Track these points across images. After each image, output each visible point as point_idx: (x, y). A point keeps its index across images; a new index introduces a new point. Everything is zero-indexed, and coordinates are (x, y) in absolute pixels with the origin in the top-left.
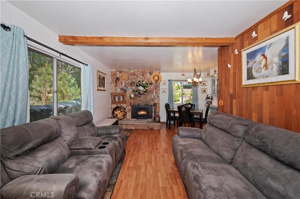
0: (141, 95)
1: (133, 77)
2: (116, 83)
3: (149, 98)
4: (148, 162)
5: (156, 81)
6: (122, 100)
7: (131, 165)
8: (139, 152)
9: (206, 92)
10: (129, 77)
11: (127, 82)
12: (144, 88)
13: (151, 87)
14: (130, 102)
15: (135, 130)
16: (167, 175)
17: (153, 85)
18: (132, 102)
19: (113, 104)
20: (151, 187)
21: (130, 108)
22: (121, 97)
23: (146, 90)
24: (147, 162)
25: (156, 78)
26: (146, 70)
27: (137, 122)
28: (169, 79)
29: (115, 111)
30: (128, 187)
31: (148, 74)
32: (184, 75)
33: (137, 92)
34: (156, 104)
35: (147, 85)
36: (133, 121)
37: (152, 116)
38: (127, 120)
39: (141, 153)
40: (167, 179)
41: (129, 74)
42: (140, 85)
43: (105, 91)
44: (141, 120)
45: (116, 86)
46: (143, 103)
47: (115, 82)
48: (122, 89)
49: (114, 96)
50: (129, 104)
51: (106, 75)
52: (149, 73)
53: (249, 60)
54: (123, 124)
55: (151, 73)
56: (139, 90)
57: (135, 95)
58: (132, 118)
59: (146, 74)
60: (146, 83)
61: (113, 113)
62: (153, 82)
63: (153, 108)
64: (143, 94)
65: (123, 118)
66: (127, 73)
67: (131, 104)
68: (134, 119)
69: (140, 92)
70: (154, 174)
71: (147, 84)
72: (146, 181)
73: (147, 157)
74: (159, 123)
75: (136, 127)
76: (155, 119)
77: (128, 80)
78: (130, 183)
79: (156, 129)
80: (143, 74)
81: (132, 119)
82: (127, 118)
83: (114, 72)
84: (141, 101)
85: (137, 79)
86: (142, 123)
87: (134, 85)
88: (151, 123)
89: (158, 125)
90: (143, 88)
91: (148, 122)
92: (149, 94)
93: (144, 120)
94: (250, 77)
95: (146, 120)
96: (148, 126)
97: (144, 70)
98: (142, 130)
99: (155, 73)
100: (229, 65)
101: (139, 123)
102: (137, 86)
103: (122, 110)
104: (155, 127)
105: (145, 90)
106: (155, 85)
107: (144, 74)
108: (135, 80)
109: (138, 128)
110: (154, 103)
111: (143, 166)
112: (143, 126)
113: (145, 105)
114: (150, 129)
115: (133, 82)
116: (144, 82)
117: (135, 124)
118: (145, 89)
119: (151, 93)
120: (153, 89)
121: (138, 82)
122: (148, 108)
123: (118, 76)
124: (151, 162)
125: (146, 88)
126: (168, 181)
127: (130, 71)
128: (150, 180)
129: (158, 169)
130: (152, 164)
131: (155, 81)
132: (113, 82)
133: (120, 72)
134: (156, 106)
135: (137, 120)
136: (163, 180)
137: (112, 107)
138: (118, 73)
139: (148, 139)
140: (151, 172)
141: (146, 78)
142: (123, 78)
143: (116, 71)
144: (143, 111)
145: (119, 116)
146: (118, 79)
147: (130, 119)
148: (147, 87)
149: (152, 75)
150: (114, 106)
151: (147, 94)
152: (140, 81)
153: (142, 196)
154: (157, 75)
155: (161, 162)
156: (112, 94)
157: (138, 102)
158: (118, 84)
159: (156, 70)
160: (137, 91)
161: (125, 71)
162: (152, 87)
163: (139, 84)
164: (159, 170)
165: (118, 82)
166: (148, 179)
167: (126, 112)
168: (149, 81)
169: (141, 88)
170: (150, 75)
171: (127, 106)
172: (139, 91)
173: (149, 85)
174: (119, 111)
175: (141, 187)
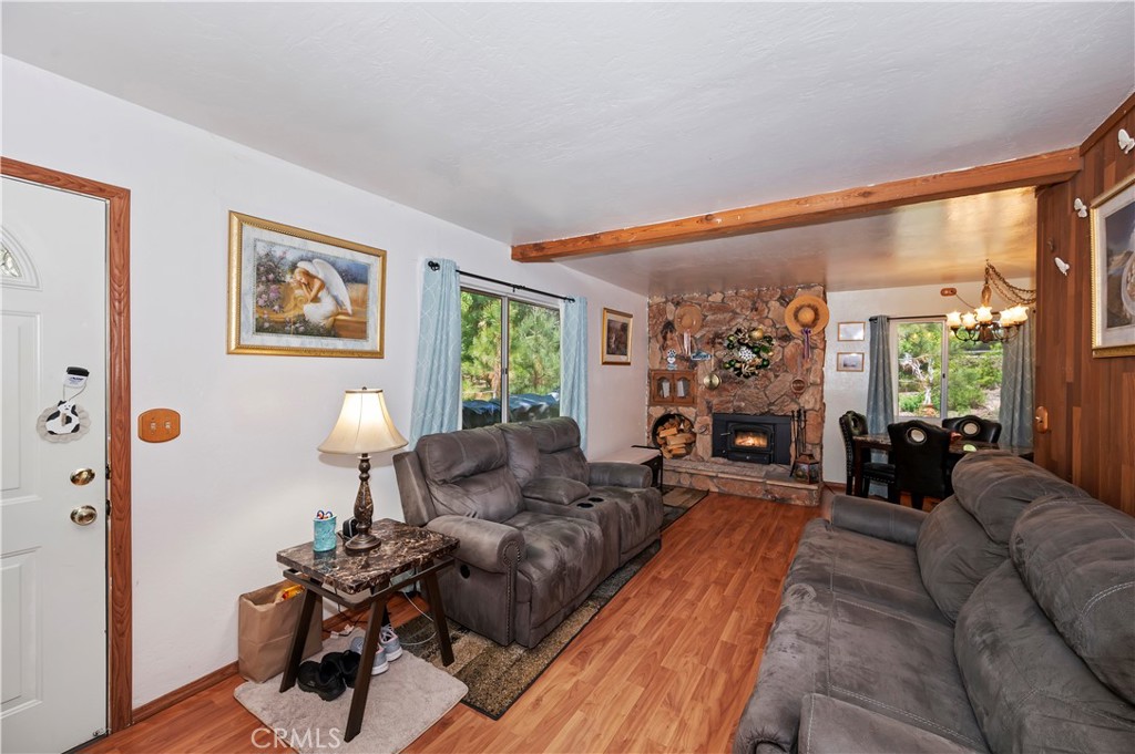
0: (747, 377)
1: (720, 316)
2: (665, 338)
3: (776, 390)
4: (715, 582)
5: (806, 328)
6: (681, 392)
7: (666, 575)
8: (700, 552)
10: (704, 320)
11: (698, 336)
12: (757, 353)
13: (786, 350)
14: (708, 403)
15: (720, 494)
16: (758, 625)
17: (791, 344)
18: (715, 401)
19: (654, 405)
20: (695, 633)
21: (709, 420)
22: (680, 385)
23: (764, 360)
24: (712, 580)
25: (807, 316)
26: (768, 289)
27: (727, 469)
28: (873, 315)
29: (660, 428)
30: (637, 615)
31: (774, 304)
32: (953, 292)
33: (732, 369)
34: (805, 412)
35: (767, 345)
36: (715, 467)
37: (790, 456)
38: (699, 460)
39: (705, 556)
40: (751, 632)
41: (705, 307)
42: (742, 344)
43: (629, 364)
44: (746, 464)
45: (663, 348)
46: (755, 406)
47: (660, 337)
48: (681, 358)
49: (656, 379)
50: (703, 407)
51: (631, 316)
52: (778, 300)
53: (1112, 247)
54: (680, 470)
55: (784, 300)
56: (737, 362)
57: (724, 379)
58: (714, 455)
59: (767, 303)
60: (765, 337)
61: (655, 433)
62: (795, 329)
63: (794, 426)
64: (753, 374)
65: (683, 451)
66: (700, 305)
67: (710, 408)
68: (721, 460)
69: (740, 368)
70: (718, 612)
71: (769, 340)
72: (689, 618)
73: (718, 569)
74: (811, 483)
75: (725, 485)
76: (795, 467)
77: (702, 326)
78: (646, 609)
79: (798, 502)
80: (754, 303)
81: (713, 459)
82: (696, 455)
83: (658, 304)
84: (748, 399)
85: (733, 323)
86: (745, 475)
87: (720, 343)
88: (785, 481)
89: (806, 492)
90: (754, 353)
91: (768, 476)
92: (776, 376)
93: (756, 466)
94: (1115, 318)
95: (766, 468)
96: (769, 487)
97: (759, 291)
98: (743, 498)
99: (802, 297)
101: (734, 474)
102: (731, 347)
103: (682, 427)
104: (794, 496)
105: (758, 361)
106: (803, 341)
107: (760, 305)
108: (724, 328)
109: (731, 491)
110: (795, 407)
111: (696, 585)
112: (747, 486)
113: (762, 414)
114: (775, 500)
115: (717, 336)
116: (756, 334)
117: (720, 475)
118: (759, 357)
119: (786, 371)
120: (793, 357)
121: (736, 333)
122: (774, 425)
123: (670, 318)
124: (725, 585)
125: (762, 354)
126: (750, 637)
127: (710, 299)
128: (699, 619)
129: (738, 605)
130: (725, 590)
131: (803, 326)
132: (656, 336)
133: (677, 304)
134: (805, 421)
135: (731, 462)
136: (739, 630)
137: (650, 416)
138: (670, 307)
139: (751, 530)
140: (712, 604)
141: (767, 317)
142: (686, 321)
143: (664, 300)
144: (753, 437)
145: (672, 443)
146: (669, 326)
147: (706, 458)
148: (767, 350)
149: (788, 304)
150: (659, 412)
151: (771, 375)
152: (739, 331)
153: (662, 639)
154: (809, 306)
155: (759, 592)
156: (653, 373)
157: (735, 403)
158: (669, 342)
159: (808, 286)
160: (730, 363)
161: (693, 298)
162: (790, 348)
163: (738, 341)
164: (739, 608)
165: (669, 335)
166: (694, 615)
167: (695, 435)
168: (778, 326)
169: (746, 355)
170: (781, 304)
171: (697, 416)
172: (738, 365)
173: (774, 342)
174: (674, 430)
175: (670, 624)
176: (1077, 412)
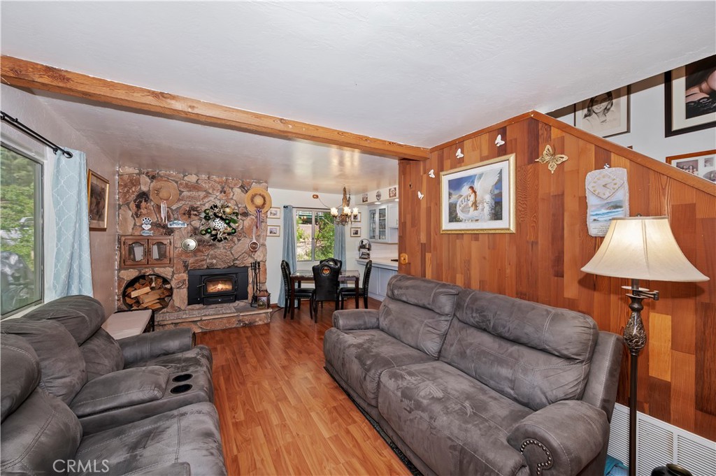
0: (220, 241)
1: (194, 194)
2: (138, 207)
3: (239, 249)
4: (278, 400)
5: (259, 209)
6: (155, 255)
7: (241, 416)
8: (243, 383)
9: (359, 235)
10: (180, 194)
11: (174, 207)
12: (228, 224)
13: (245, 222)
14: (185, 262)
15: (204, 333)
16: (330, 413)
17: (249, 218)
18: (191, 260)
19: (125, 269)
20: (309, 446)
21: (185, 276)
22: (155, 249)
23: (233, 229)
24: (275, 400)
25: (259, 201)
26: (233, 179)
27: (203, 312)
28: (286, 204)
29: (129, 290)
30: (259, 465)
31: (237, 190)
32: (317, 197)
33: (208, 235)
34: (259, 263)
35: (235, 218)
36: (196, 313)
37: (247, 293)
38: (176, 311)
39: (249, 385)
40: (333, 421)
41: (181, 184)
42: (217, 217)
43: (104, 230)
44: (217, 305)
45: (137, 215)
46: (224, 262)
47: (132, 205)
48: (157, 226)
49: (127, 247)
50: (180, 266)
51: (106, 182)
52: (240, 187)
53: (452, 192)
54: (166, 323)
55: (245, 189)
56: (214, 230)
57: (200, 242)
58: (189, 304)
59: (232, 188)
60: (234, 213)
61: (125, 295)
62: (251, 209)
63: (251, 273)
64: (225, 238)
65: (159, 306)
66: (177, 182)
67: (186, 266)
68: (197, 306)
69: (216, 235)
70: (304, 420)
71: (237, 214)
72: (293, 437)
73: (269, 389)
74: (268, 308)
75: (207, 325)
76: (255, 299)
77: (179, 200)
78: (259, 454)
79: (260, 323)
80: (223, 188)
81: (190, 307)
82: (173, 307)
83: (130, 175)
84: (219, 256)
85: (206, 200)
86: (223, 314)
87: (196, 215)
88: (248, 311)
89: (264, 315)
90: (226, 223)
91: (238, 310)
92: (239, 240)
93: (225, 305)
94: (453, 218)
95: (232, 305)
96: (241, 318)
97: (227, 180)
98: (224, 331)
99: (255, 188)
100: (419, 193)
101: (214, 315)
102: (207, 218)
103: (153, 285)
104: (257, 319)
105: (229, 230)
106: (257, 217)
107: (226, 189)
108: (199, 203)
109: (213, 328)
110: (253, 261)
111: (270, 411)
112: (225, 321)
113: (229, 267)
114: (245, 326)
115: (193, 208)
116: (228, 210)
117: (204, 318)
118: (230, 227)
119: (245, 237)
120: (250, 228)
121: (211, 208)
122: (236, 274)
123: (144, 189)
124: (286, 398)
125: (232, 224)
126: (335, 423)
127: (186, 178)
128: (300, 434)
129: (307, 407)
130: (289, 402)
131: (257, 207)
132: (128, 204)
133: (153, 178)
134: (259, 269)
135: (205, 306)
136: (327, 424)
137: (120, 280)
138: (144, 179)
139: (253, 350)
140: (295, 416)
141: (232, 199)
142: (163, 194)
143: (137, 171)
144: (222, 283)
145: (146, 301)
146: (144, 196)
147: (183, 308)
148: (235, 222)
149: (247, 192)
150: (131, 274)
151: (235, 239)
152: (216, 206)
153: (297, 468)
154: (260, 195)
156: (123, 238)
157: (208, 261)
158: (144, 211)
159: (259, 182)
160: (206, 231)
161: (169, 175)
162: (247, 222)
163: (215, 214)
164: (310, 409)
165: (143, 204)
166: (294, 434)
167: (171, 289)
168: (239, 206)
169: (219, 224)
170: (242, 191)
171: (173, 273)
172: (214, 232)
173: (239, 217)
174: (147, 289)
175: (289, 453)
176: (428, 256)
